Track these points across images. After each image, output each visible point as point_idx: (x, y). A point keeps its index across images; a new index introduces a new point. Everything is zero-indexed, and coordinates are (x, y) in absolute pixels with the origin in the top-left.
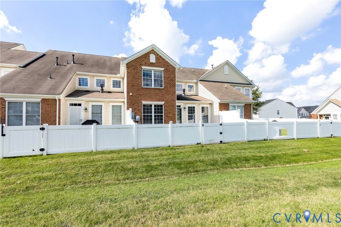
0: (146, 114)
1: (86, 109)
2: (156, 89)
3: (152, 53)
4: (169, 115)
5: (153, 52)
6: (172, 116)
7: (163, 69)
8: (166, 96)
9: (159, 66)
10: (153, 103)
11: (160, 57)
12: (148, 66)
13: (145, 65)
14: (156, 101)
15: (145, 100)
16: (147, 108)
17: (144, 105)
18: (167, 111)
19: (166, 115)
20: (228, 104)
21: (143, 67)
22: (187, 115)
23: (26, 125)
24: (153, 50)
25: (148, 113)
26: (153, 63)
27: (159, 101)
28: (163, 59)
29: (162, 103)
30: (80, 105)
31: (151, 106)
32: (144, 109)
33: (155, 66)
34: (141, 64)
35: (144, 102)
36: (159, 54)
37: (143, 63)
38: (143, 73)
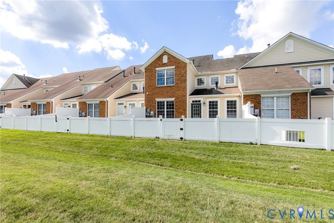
0: (160, 110)
1: (125, 107)
2: (167, 87)
3: (165, 55)
4: (180, 111)
5: (165, 53)
6: (183, 111)
7: (174, 67)
8: (177, 92)
9: (170, 65)
10: (165, 100)
11: (172, 56)
12: (161, 67)
13: (159, 67)
14: (168, 97)
15: (158, 97)
16: (161, 105)
17: (158, 102)
18: (177, 107)
19: (176, 110)
20: (259, 95)
21: (157, 69)
22: (208, 110)
23: (94, 117)
24: (165, 51)
25: (161, 108)
26: (165, 64)
27: (170, 97)
28: (174, 58)
29: (173, 99)
30: (123, 104)
31: (164, 102)
32: (158, 105)
33: (167, 66)
34: (155, 66)
35: (158, 100)
36: (170, 54)
37: (157, 65)
38: (158, 74)
